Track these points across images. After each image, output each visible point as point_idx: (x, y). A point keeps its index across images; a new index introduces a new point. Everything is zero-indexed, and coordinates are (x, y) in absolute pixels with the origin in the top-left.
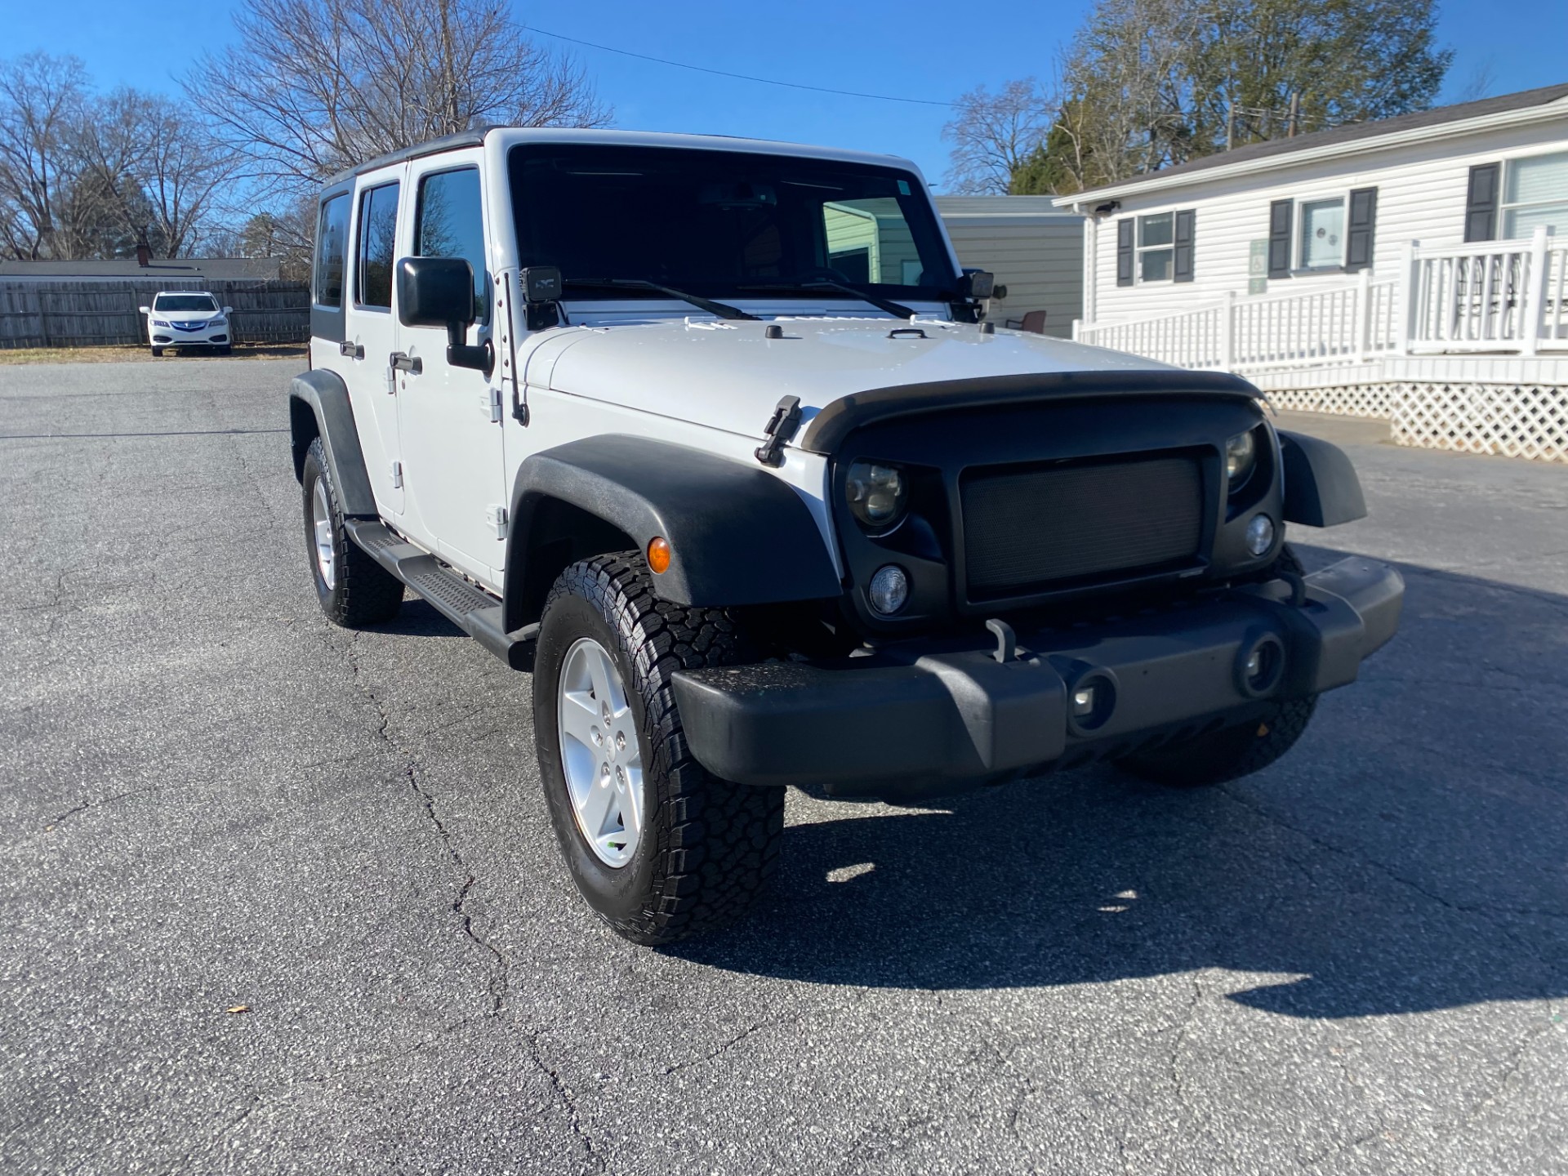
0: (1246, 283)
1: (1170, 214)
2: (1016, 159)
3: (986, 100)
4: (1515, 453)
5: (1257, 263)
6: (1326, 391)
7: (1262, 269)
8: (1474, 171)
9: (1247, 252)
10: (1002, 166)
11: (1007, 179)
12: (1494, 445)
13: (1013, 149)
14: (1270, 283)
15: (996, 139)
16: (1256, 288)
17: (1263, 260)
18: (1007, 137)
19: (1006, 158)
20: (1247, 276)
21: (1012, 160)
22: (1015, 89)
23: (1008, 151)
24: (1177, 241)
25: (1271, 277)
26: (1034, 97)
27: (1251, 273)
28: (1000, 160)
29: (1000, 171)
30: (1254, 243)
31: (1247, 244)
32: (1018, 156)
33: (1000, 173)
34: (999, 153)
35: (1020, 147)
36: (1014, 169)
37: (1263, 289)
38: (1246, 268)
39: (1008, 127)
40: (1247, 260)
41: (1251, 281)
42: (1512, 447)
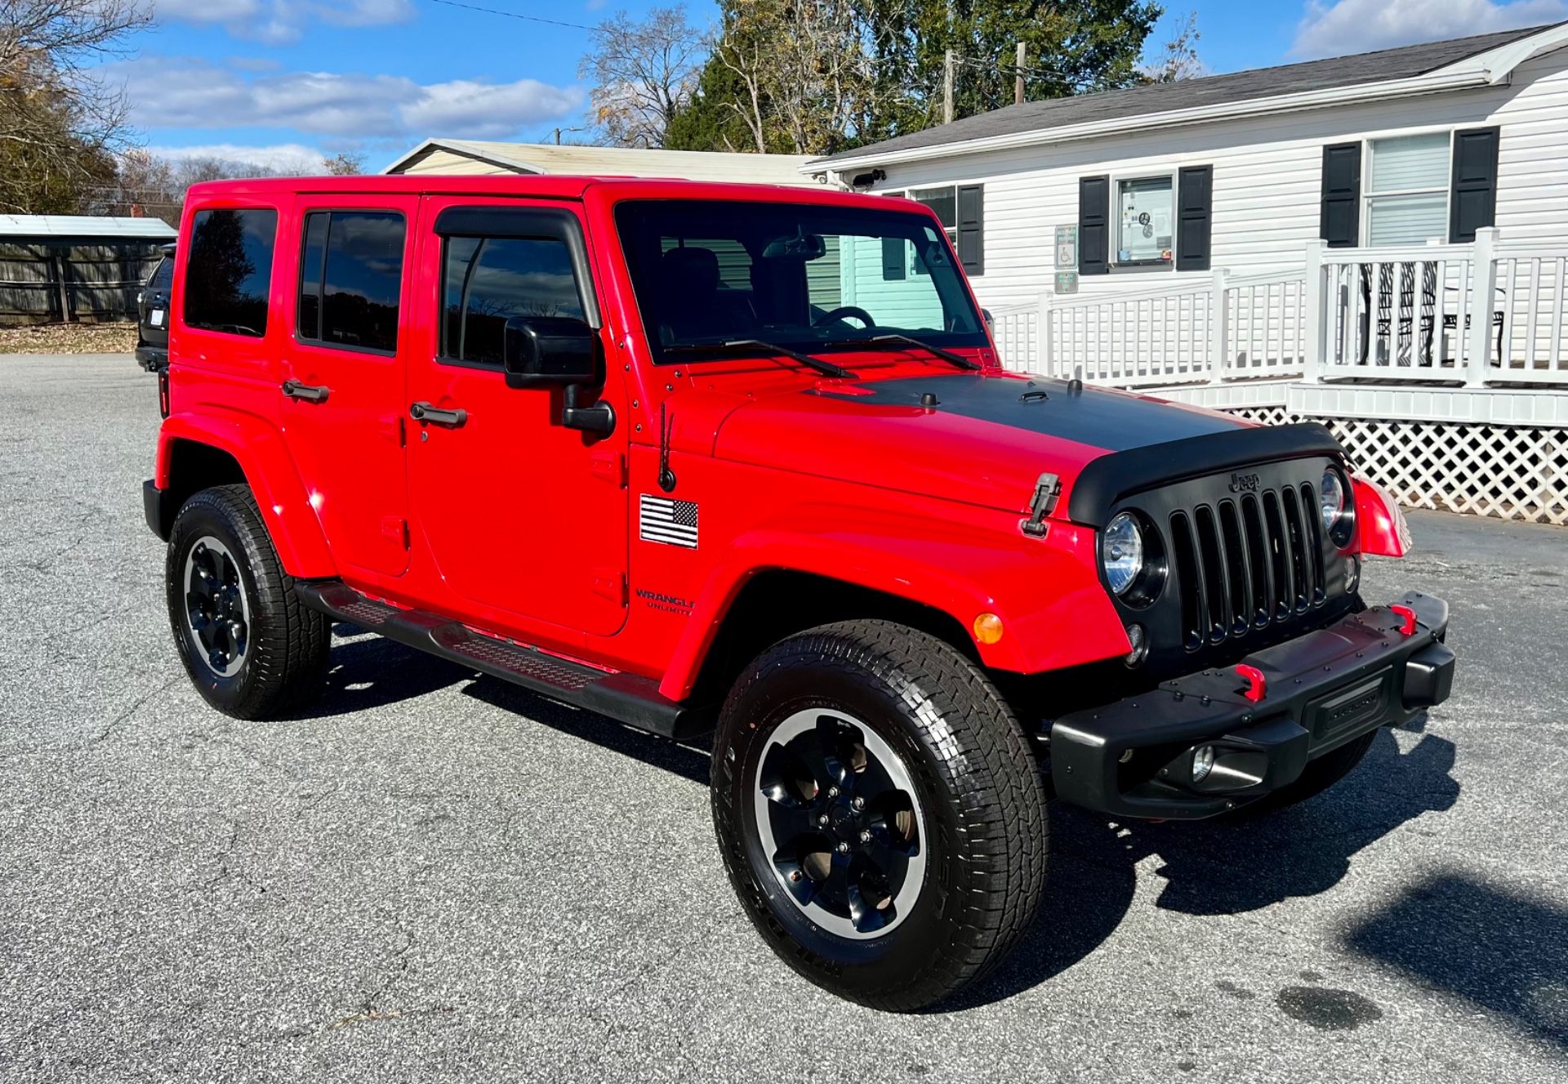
0: (1052, 279)
1: (953, 188)
2: (670, 102)
3: (630, 30)
4: (1464, 507)
5: (1065, 254)
6: (1259, 412)
7: (1072, 262)
8: (1329, 150)
9: (1052, 240)
10: (654, 110)
11: (661, 126)
12: (1436, 498)
13: (666, 91)
14: (1081, 279)
15: (645, 78)
16: (1066, 285)
17: (1071, 251)
18: (658, 74)
19: (659, 101)
20: (1053, 270)
21: (665, 104)
22: (666, 19)
23: (661, 92)
24: (962, 223)
25: (1082, 273)
26: (687, 28)
27: (1057, 266)
28: (652, 103)
29: (653, 117)
30: (1060, 228)
31: (1052, 230)
32: (673, 99)
33: (652, 119)
34: (649, 95)
35: (674, 91)
36: (670, 112)
37: (1073, 287)
38: (1052, 260)
39: (659, 63)
40: (1052, 250)
41: (1057, 276)
42: (1459, 501)
